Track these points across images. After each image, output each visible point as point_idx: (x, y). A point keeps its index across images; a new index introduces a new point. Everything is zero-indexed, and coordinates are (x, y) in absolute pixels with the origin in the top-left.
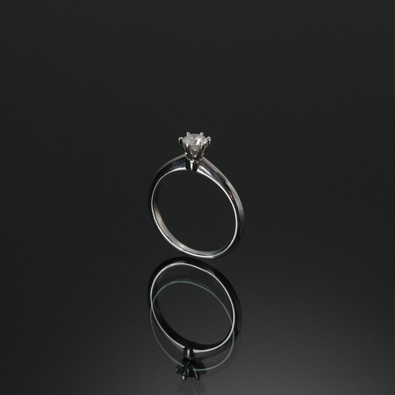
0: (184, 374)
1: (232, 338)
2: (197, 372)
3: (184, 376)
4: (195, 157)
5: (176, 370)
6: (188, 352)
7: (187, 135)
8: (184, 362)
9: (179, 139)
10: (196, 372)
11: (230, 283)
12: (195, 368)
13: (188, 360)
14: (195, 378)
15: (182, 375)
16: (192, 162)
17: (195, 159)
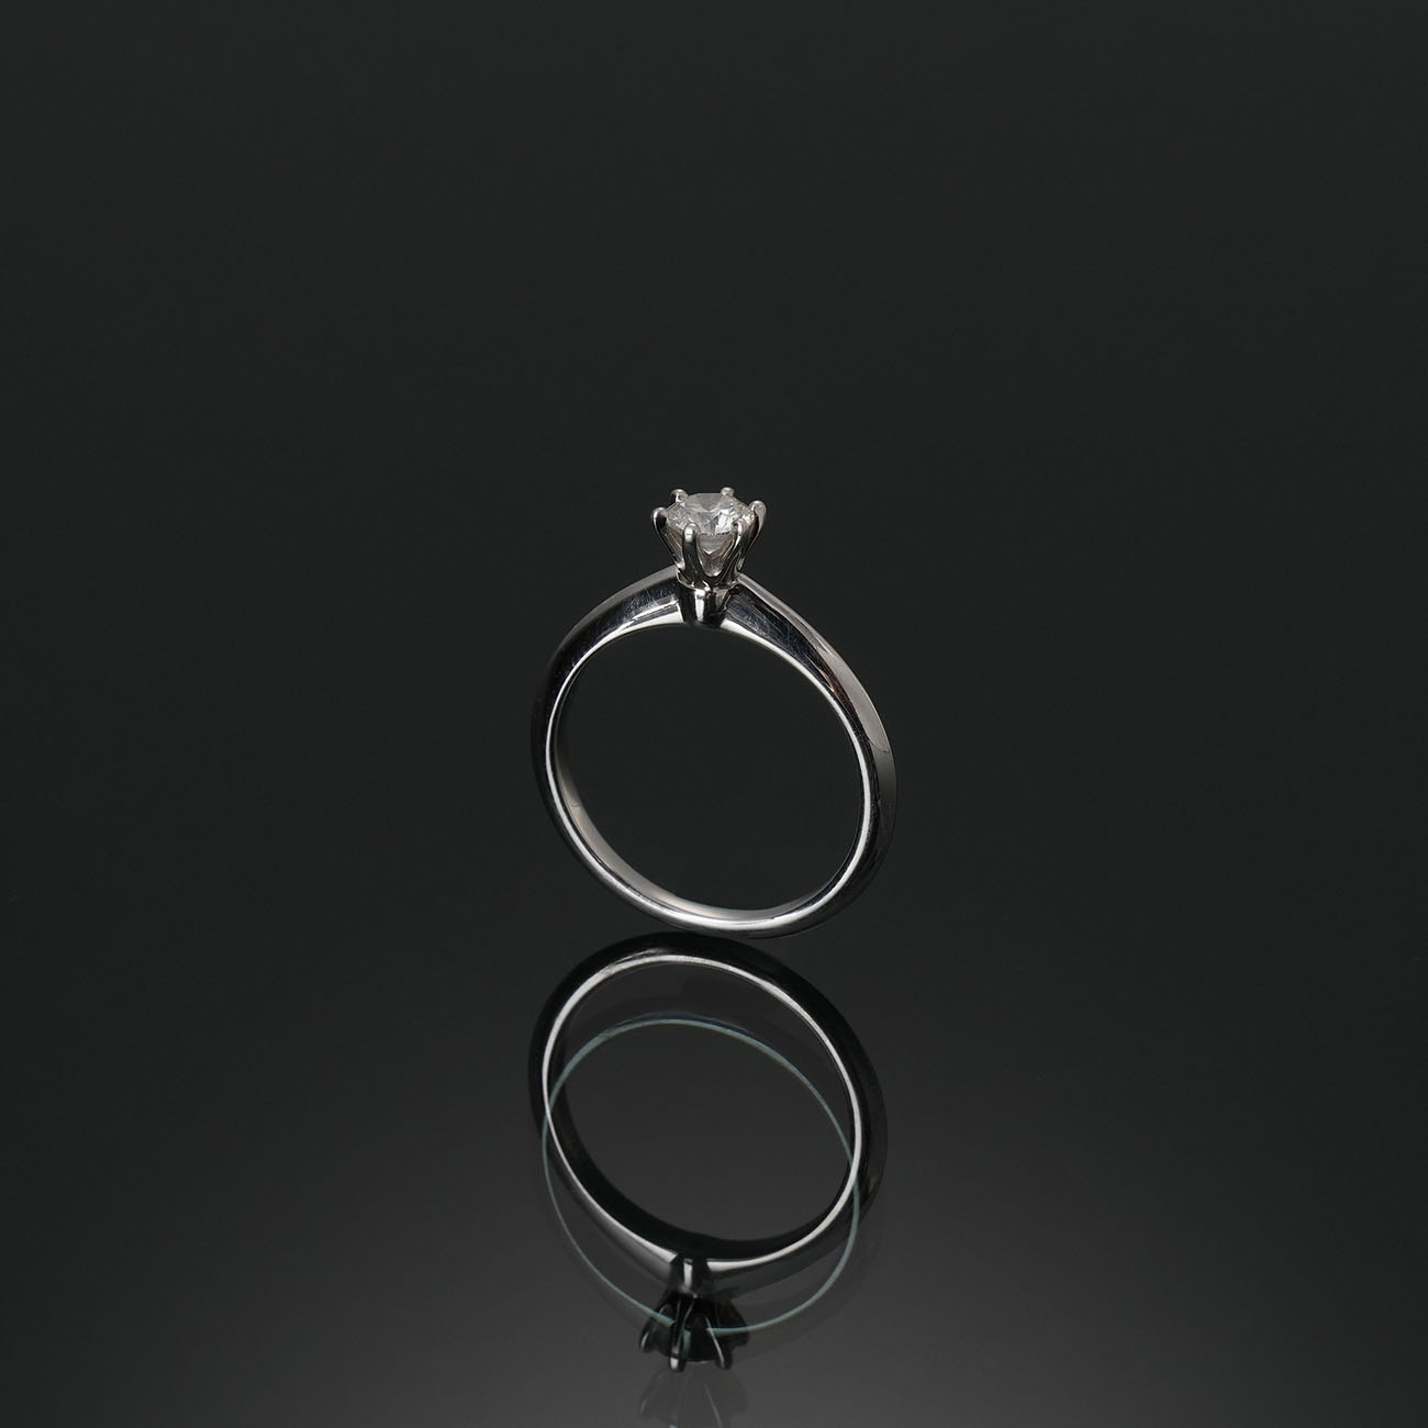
0: (676, 1351)
1: (852, 1210)
2: (723, 1340)
3: (675, 1357)
4: (716, 574)
5: (643, 1336)
6: (688, 1270)
7: (677, 500)
8: (674, 1306)
9: (655, 515)
10: (718, 1339)
11: (840, 1016)
12: (714, 1325)
13: (686, 1299)
14: (713, 1362)
15: (670, 1355)
16: (699, 593)
17: (713, 582)
